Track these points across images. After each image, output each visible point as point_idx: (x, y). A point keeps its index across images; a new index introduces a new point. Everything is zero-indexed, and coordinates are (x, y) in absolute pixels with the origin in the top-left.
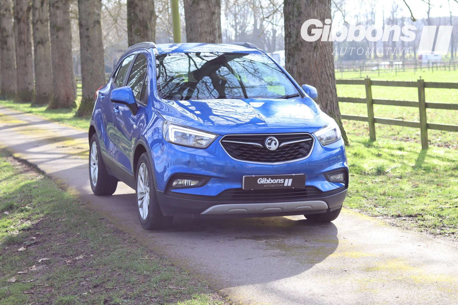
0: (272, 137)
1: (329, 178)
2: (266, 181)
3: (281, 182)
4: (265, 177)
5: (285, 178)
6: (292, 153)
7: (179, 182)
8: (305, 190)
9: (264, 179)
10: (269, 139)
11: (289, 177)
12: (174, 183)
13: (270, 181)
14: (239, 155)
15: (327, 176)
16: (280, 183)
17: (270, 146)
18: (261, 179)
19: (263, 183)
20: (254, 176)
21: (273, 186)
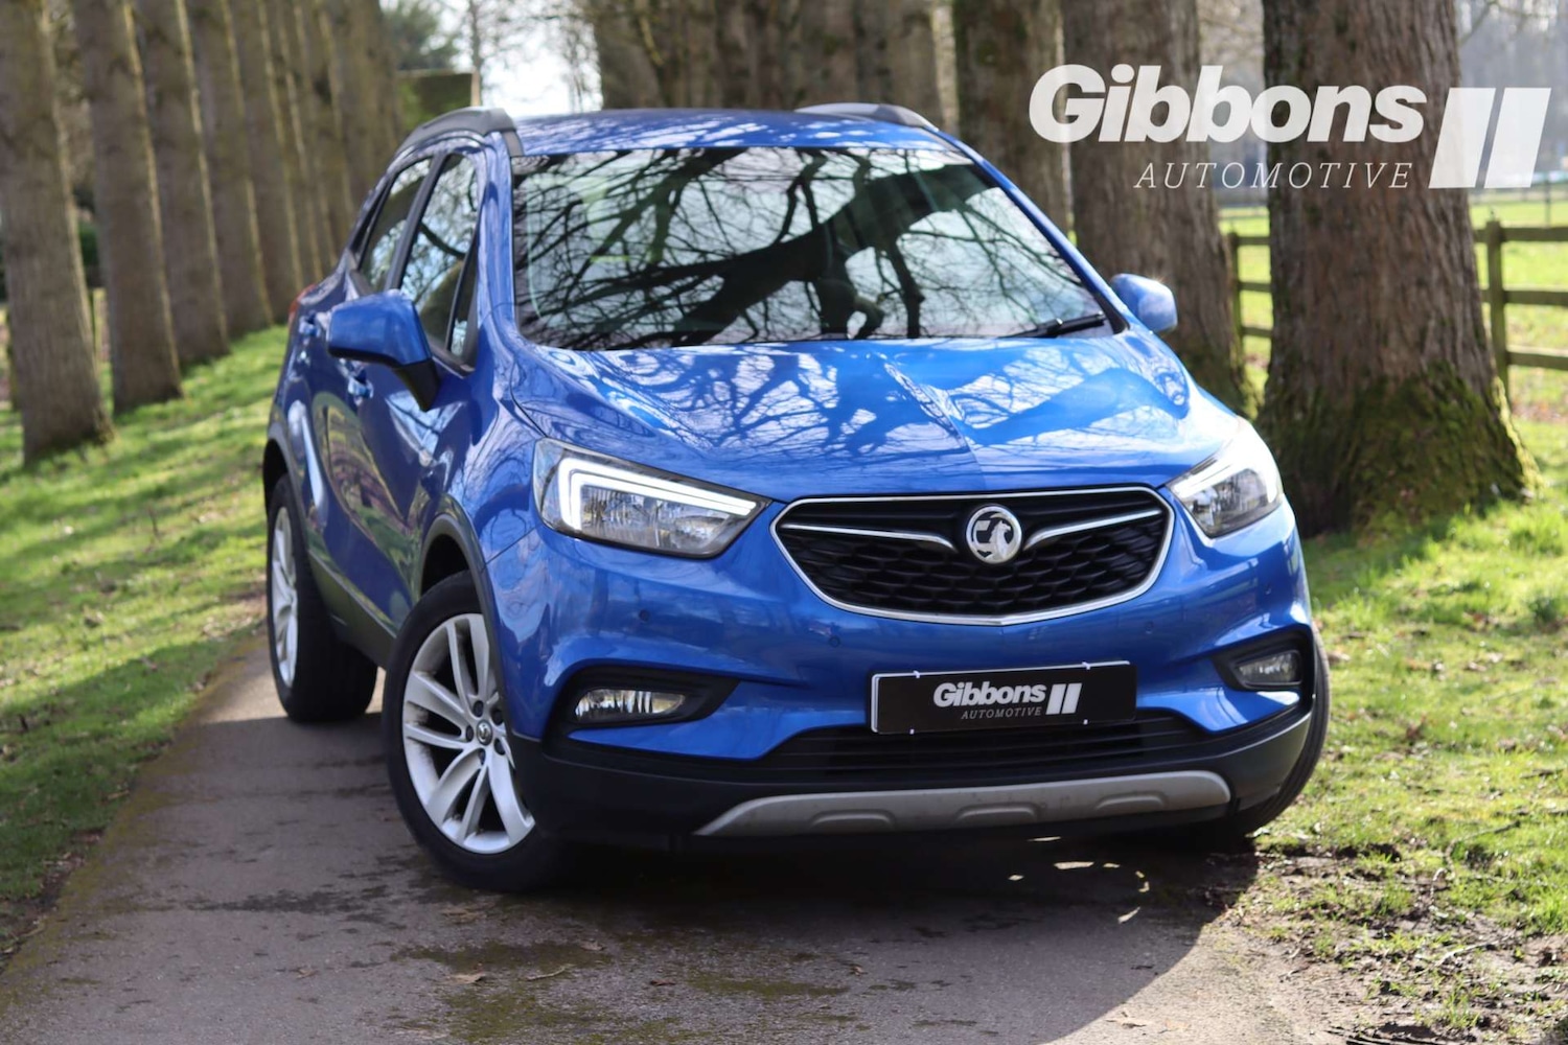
0: (993, 508)
1: (1235, 672)
2: (971, 697)
3: (1034, 700)
4: (965, 679)
5: (1049, 680)
6: (1080, 572)
7: (602, 700)
8: (1134, 729)
9: (961, 685)
10: (983, 517)
11: (1066, 678)
12: (583, 707)
13: (989, 696)
14: (855, 587)
15: (1225, 668)
16: (1031, 704)
17: (984, 547)
18: (949, 686)
19: (957, 704)
20: (917, 674)
21: (999, 714)
